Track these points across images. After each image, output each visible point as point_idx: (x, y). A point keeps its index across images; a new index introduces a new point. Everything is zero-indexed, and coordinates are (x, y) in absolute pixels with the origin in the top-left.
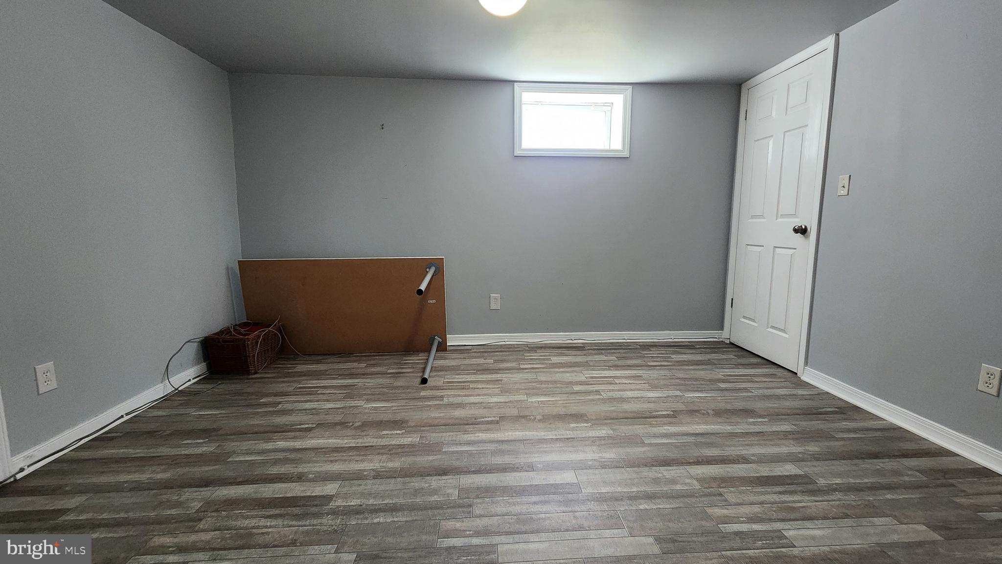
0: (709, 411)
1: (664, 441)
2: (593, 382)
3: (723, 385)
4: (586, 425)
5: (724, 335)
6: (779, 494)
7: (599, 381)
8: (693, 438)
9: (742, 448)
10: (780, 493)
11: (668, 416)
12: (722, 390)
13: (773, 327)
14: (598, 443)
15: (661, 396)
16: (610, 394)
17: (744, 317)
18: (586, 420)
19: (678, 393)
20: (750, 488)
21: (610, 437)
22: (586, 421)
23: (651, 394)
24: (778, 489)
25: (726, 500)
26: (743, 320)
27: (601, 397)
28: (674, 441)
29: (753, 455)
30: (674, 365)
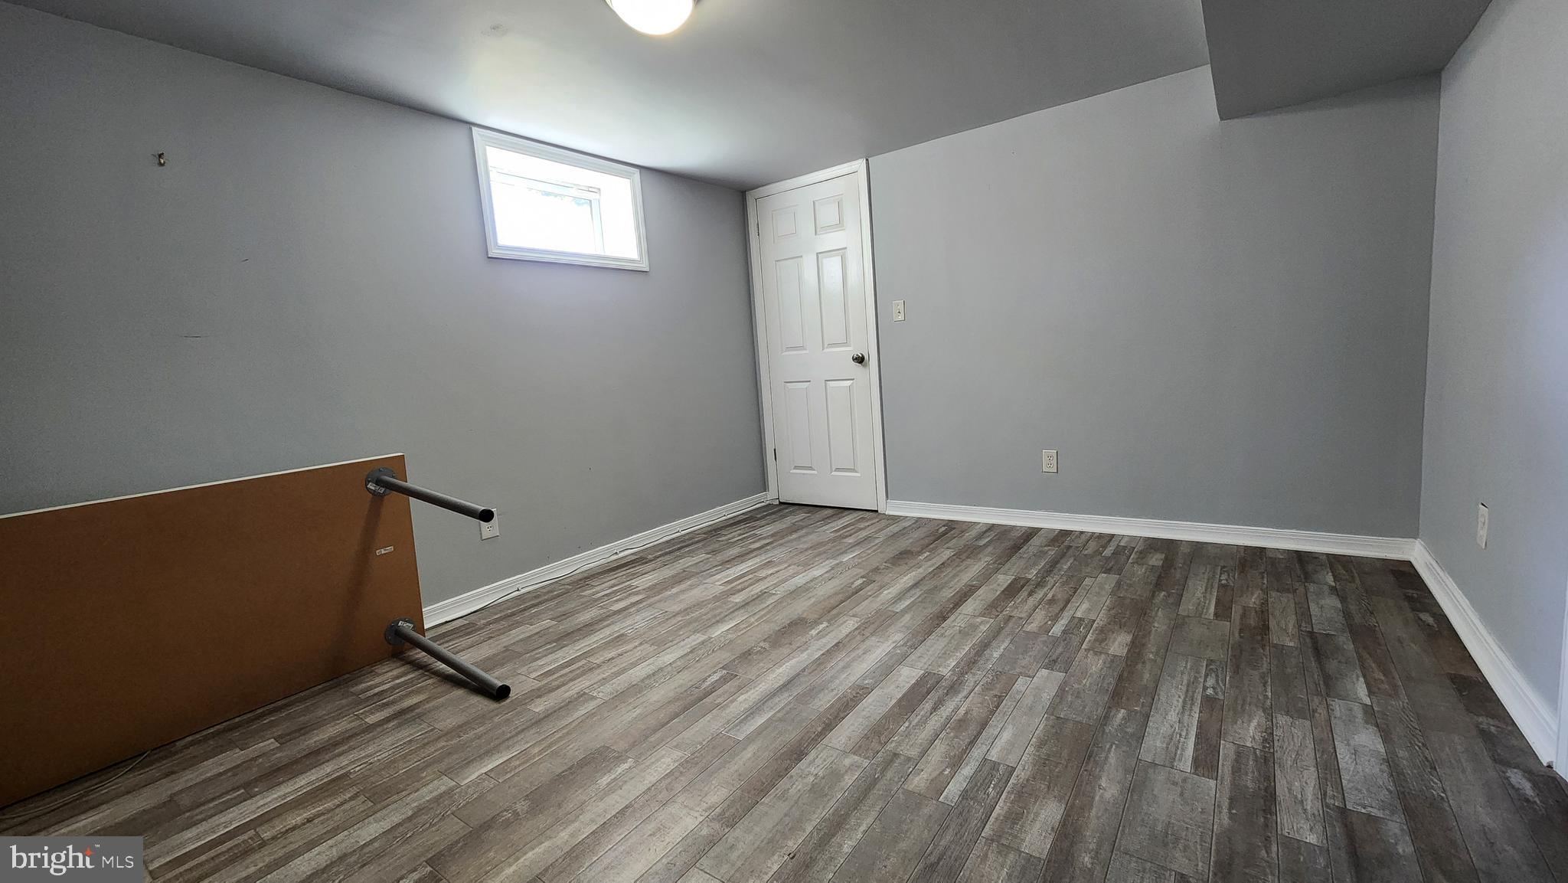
0: (762, 644)
1: (760, 720)
2: (556, 683)
3: (738, 599)
4: (626, 766)
5: (771, 496)
6: (935, 711)
7: (566, 674)
8: (786, 694)
9: (845, 675)
10: (935, 709)
11: (724, 680)
12: (746, 604)
13: (838, 470)
14: (678, 787)
15: (682, 653)
16: (608, 688)
17: (796, 468)
18: (618, 758)
19: (700, 638)
20: (907, 724)
21: (686, 764)
22: (620, 758)
23: (668, 657)
24: (928, 705)
25: (909, 759)
26: (795, 471)
27: (598, 702)
28: (771, 714)
29: (864, 677)
30: (648, 597)
